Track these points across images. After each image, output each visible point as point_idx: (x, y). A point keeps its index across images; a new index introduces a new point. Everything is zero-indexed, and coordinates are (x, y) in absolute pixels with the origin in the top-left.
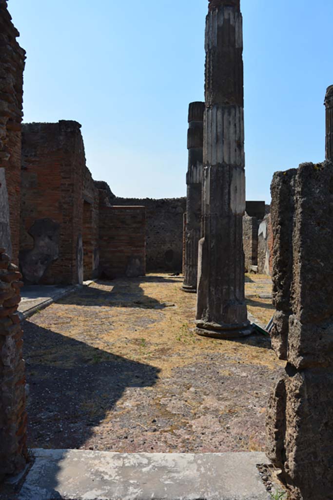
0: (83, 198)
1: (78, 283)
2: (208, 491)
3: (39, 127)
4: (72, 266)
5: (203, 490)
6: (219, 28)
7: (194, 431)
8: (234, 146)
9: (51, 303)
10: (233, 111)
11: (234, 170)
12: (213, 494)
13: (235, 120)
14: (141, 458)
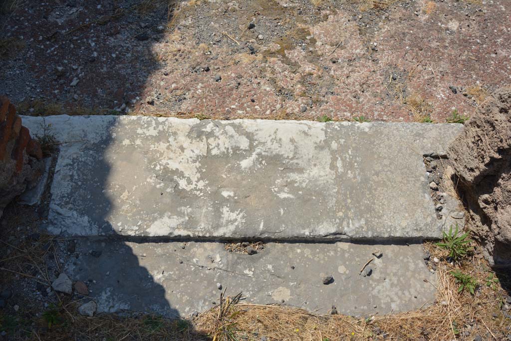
2: (349, 218)
5: (341, 214)
7: (320, 53)
12: (357, 225)
14: (236, 135)
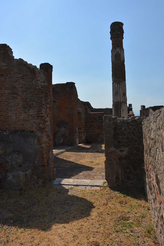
0: (77, 111)
1: (76, 145)
3: (59, 85)
4: (73, 138)
6: (115, 55)
8: (122, 95)
9: (65, 152)
10: (121, 83)
11: (122, 103)
13: (122, 86)
